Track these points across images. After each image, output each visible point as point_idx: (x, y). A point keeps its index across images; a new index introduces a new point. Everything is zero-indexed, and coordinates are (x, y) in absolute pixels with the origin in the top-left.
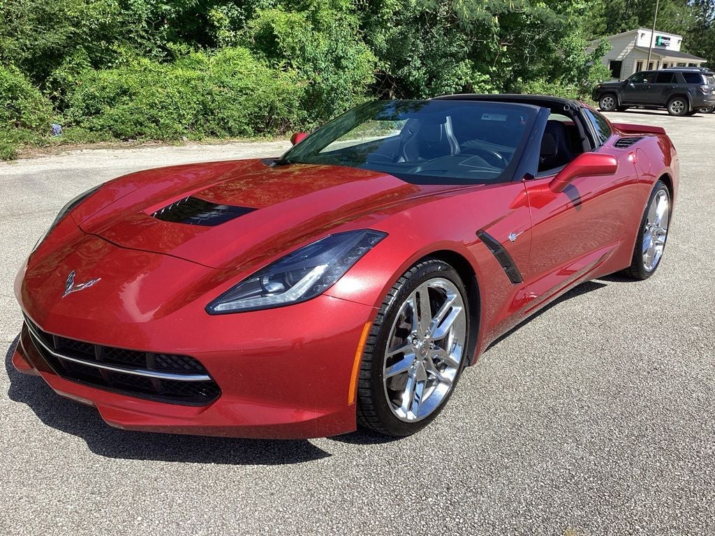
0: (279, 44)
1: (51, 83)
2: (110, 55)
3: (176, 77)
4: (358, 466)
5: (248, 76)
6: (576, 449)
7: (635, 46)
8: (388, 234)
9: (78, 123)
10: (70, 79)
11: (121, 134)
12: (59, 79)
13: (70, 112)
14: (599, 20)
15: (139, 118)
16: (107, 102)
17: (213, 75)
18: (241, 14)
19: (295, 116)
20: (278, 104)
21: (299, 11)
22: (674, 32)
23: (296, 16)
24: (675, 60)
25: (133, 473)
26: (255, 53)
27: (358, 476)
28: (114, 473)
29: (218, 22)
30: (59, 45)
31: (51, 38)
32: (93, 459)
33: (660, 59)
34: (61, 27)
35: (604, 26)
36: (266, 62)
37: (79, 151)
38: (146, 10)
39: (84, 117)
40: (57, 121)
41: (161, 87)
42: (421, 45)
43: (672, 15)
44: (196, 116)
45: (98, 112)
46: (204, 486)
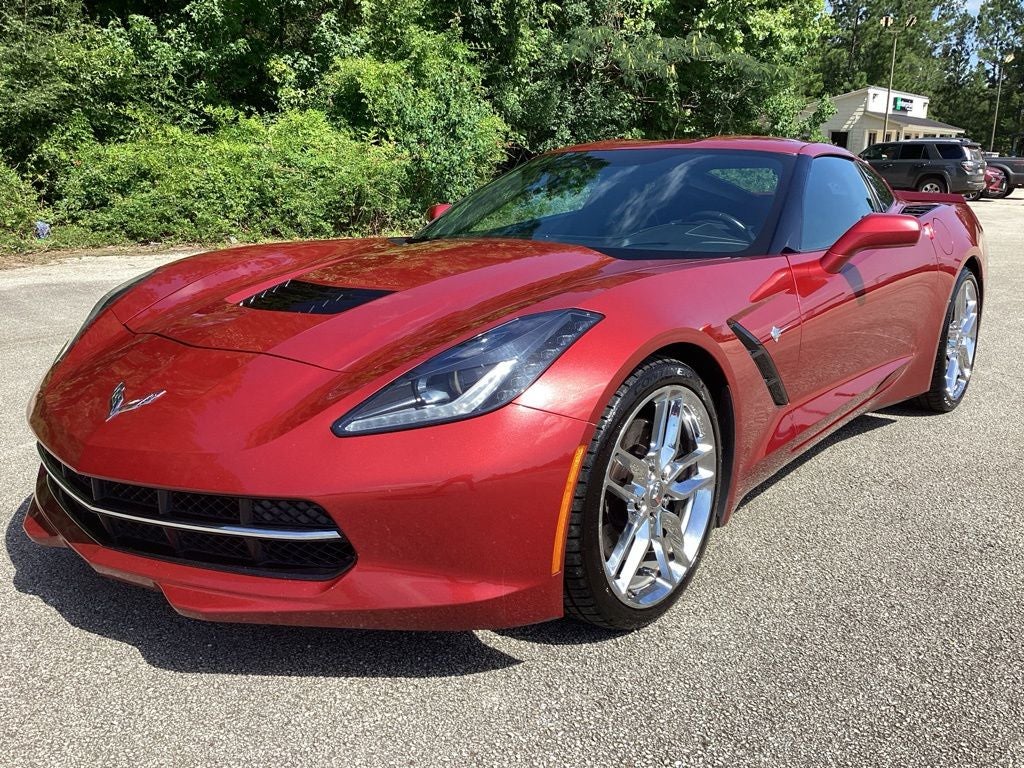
0: (367, 106)
1: (35, 163)
2: (121, 123)
3: (220, 153)
4: (550, 711)
5: (325, 152)
6: (898, 673)
7: (865, 111)
8: (605, 317)
9: (75, 220)
10: (63, 156)
11: (139, 235)
12: (47, 158)
13: (62, 204)
14: (813, 77)
15: (166, 210)
16: (118, 189)
17: (273, 150)
18: (313, 65)
19: (395, 207)
20: (370, 191)
21: (396, 59)
22: (917, 92)
23: (391, 67)
24: (922, 130)
25: (173, 733)
26: (333, 119)
27: (552, 729)
28: (139, 735)
29: (280, 76)
30: (47, 108)
31: (36, 98)
32: (103, 712)
33: (901, 129)
34: (50, 83)
35: (820, 85)
36: (350, 131)
37: (77, 259)
38: (175, 59)
39: (83, 211)
40: (43, 218)
41: (198, 167)
42: (571, 109)
43: (912, 69)
44: (249, 207)
45: (104, 203)
46: (294, 753)
